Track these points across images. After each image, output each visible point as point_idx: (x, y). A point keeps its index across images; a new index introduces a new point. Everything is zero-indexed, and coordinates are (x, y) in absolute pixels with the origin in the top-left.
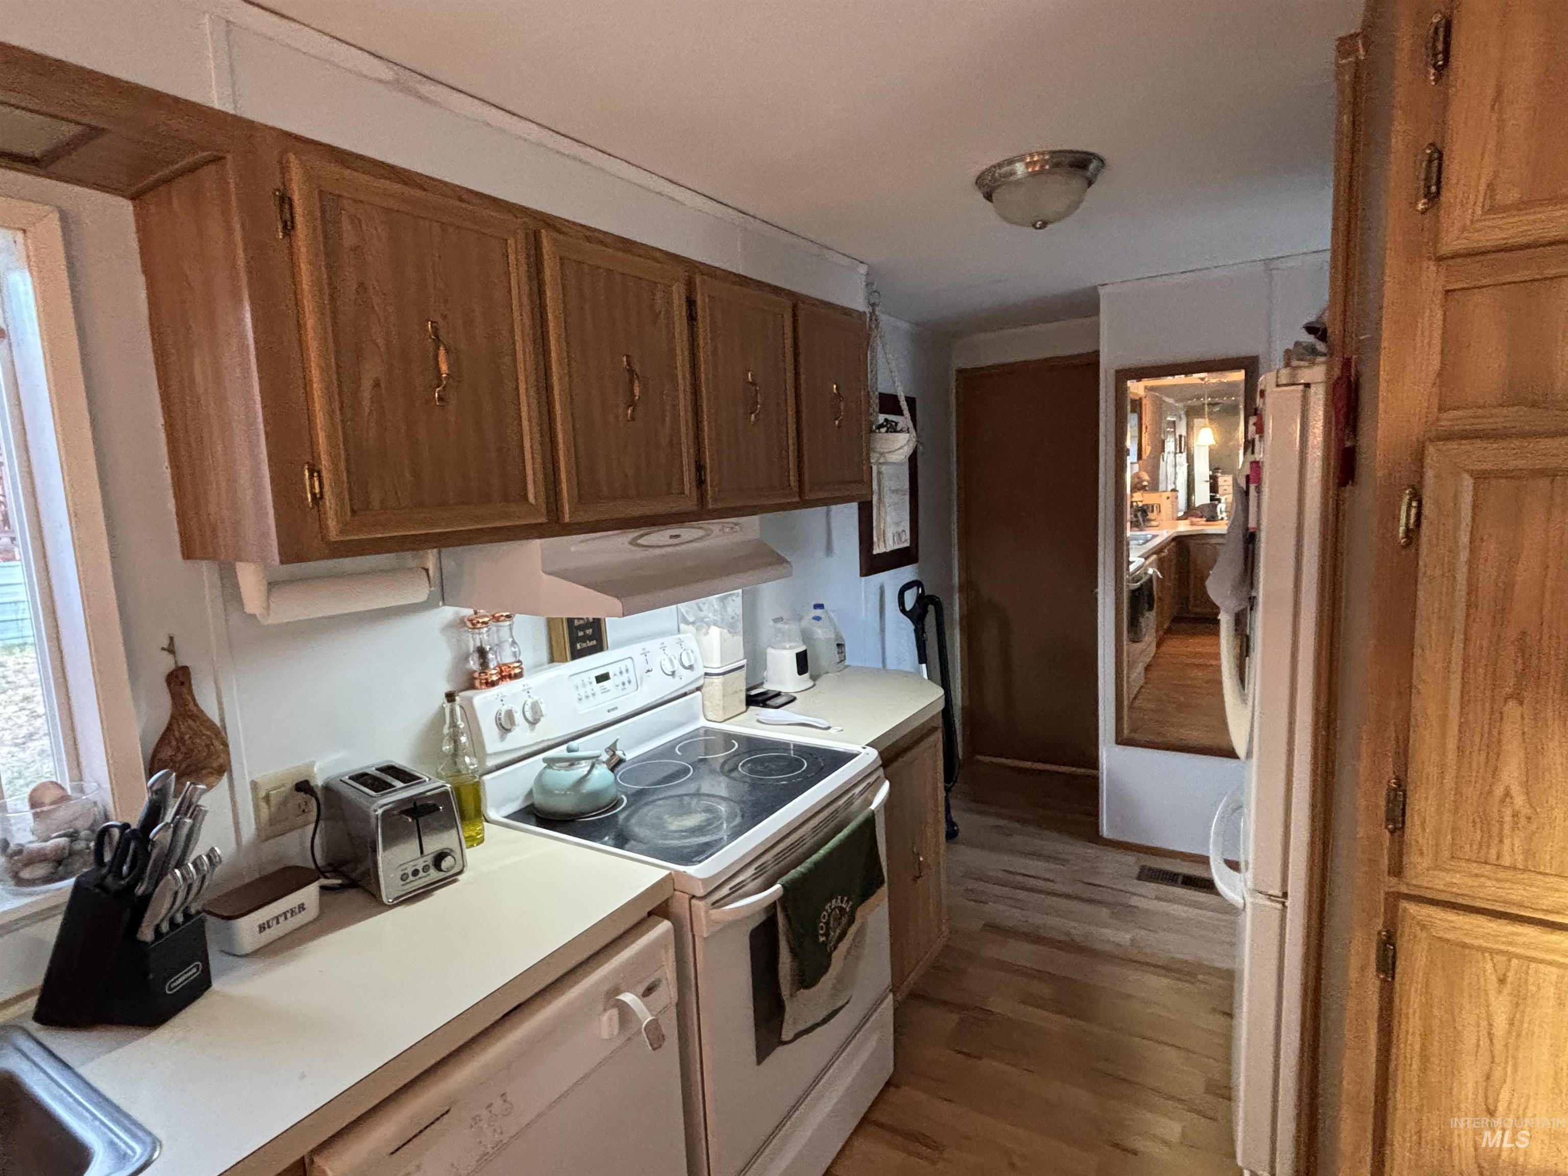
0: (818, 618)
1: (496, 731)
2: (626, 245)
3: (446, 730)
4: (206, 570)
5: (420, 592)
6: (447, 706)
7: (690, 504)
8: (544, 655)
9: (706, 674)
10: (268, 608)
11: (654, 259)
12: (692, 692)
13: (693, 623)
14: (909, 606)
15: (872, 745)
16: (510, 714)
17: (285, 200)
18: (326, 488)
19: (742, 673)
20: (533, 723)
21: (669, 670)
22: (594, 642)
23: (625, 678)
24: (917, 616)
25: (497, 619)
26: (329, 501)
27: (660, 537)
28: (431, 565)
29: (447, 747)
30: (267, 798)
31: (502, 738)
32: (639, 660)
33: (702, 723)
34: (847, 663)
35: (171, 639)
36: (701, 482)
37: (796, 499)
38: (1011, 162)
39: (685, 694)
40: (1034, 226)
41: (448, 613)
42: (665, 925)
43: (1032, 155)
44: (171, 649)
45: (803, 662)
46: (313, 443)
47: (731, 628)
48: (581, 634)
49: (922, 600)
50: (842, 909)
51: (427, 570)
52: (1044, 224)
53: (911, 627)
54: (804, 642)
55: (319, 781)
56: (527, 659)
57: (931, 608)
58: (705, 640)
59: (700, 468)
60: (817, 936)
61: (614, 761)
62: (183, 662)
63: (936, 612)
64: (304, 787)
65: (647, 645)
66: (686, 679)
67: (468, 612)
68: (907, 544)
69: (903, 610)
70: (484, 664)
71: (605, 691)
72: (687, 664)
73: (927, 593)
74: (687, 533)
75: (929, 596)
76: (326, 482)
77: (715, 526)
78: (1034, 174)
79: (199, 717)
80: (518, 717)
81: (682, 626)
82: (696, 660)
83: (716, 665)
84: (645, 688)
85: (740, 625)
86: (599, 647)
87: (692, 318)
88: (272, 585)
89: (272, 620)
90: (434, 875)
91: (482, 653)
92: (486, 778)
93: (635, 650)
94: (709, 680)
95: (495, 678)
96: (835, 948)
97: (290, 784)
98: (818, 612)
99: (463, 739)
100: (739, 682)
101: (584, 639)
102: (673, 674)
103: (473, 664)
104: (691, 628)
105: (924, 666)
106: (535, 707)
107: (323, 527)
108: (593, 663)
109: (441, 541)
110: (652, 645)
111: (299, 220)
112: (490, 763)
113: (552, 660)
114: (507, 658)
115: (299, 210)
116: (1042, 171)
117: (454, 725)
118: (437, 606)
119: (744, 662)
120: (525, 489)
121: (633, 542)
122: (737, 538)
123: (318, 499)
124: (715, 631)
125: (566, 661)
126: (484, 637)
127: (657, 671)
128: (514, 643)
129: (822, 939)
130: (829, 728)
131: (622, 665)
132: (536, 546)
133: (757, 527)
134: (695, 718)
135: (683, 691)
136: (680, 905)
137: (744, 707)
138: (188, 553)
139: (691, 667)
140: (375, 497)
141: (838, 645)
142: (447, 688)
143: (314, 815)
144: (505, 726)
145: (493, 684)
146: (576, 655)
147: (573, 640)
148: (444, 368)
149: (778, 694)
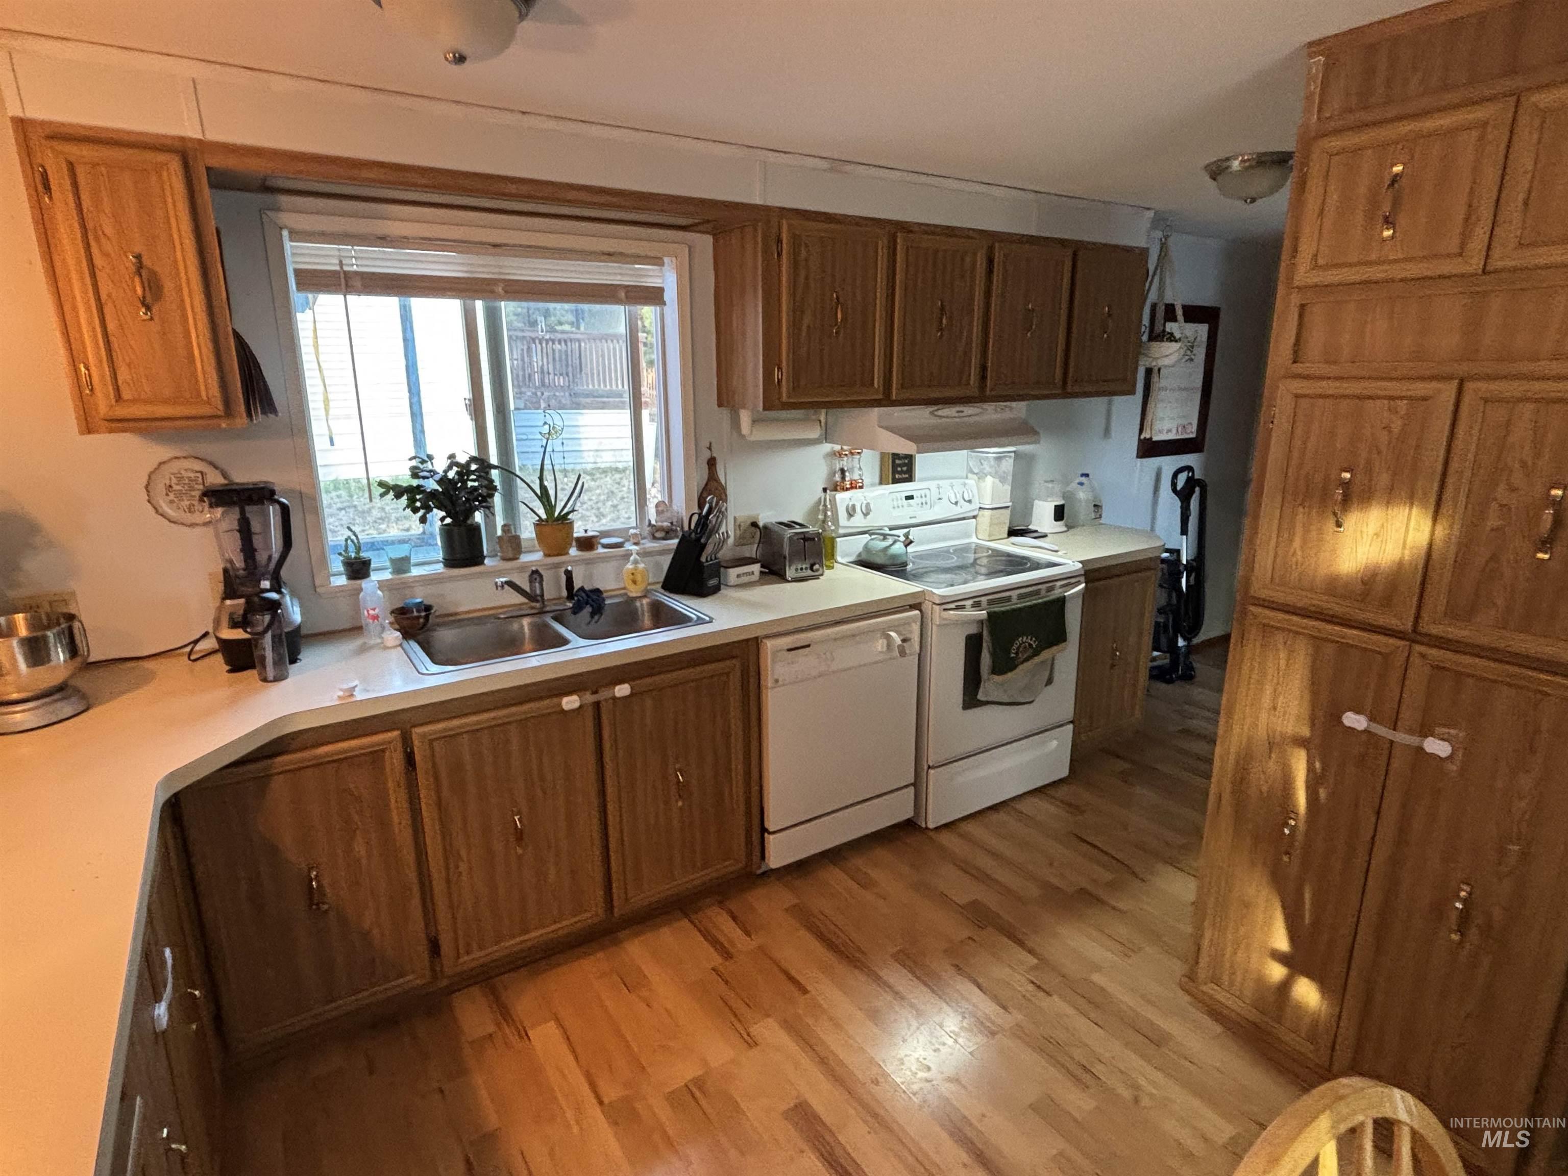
0: (1081, 484)
1: (846, 515)
2: (950, 232)
3: (821, 507)
4: (725, 413)
5: (815, 433)
6: (823, 495)
7: (974, 391)
8: (877, 480)
9: (980, 508)
10: (752, 431)
11: (969, 237)
12: (968, 518)
13: (976, 474)
14: (1179, 486)
15: (1081, 562)
16: (854, 506)
17: (779, 241)
18: (784, 378)
19: (1008, 512)
20: (866, 515)
21: (953, 501)
22: (907, 476)
23: (924, 500)
24: (1184, 495)
25: (852, 454)
26: (784, 382)
27: (950, 411)
28: (822, 419)
29: (821, 517)
30: (740, 526)
31: (849, 519)
32: (934, 490)
33: (974, 539)
34: (1102, 521)
35: (711, 444)
36: (983, 378)
37: (1059, 391)
38: (1228, 159)
39: (964, 519)
40: (1246, 201)
41: (827, 447)
42: (917, 612)
43: (1243, 155)
44: (710, 448)
45: (1059, 513)
46: (780, 355)
47: (1003, 480)
48: (899, 469)
49: (1191, 483)
50: (1030, 645)
51: (820, 422)
52: (1253, 200)
53: (1179, 503)
54: (1064, 498)
55: (761, 524)
56: (867, 481)
57: (1197, 489)
58: (982, 484)
59: (984, 368)
60: (1009, 653)
61: (907, 542)
62: (715, 455)
63: (1201, 493)
64: (754, 524)
65: (941, 482)
66: (964, 509)
67: (837, 447)
68: (1193, 436)
69: (1174, 490)
70: (843, 478)
71: (910, 505)
72: (967, 499)
73: (1196, 477)
74: (968, 410)
75: (1198, 480)
76: (784, 374)
77: (990, 407)
78: (1247, 169)
79: (717, 481)
80: (858, 509)
81: (970, 475)
82: (973, 496)
83: (987, 503)
84: (937, 508)
85: (1010, 478)
86: (910, 479)
87: (990, 271)
88: (754, 422)
89: (753, 438)
90: (809, 573)
91: (843, 471)
92: (838, 540)
93: (933, 485)
94: (982, 512)
95: (848, 486)
96: (1022, 663)
97: (749, 522)
98: (1084, 479)
99: (829, 513)
100: (1005, 517)
101: (899, 473)
102: (956, 503)
103: (838, 477)
104: (975, 477)
105: (1184, 537)
106: (868, 505)
107: (780, 393)
108: (905, 488)
109: (828, 405)
110: (944, 483)
111: (784, 252)
112: (841, 531)
113: (881, 483)
114: (856, 477)
115: (785, 246)
116: (1251, 167)
117: (825, 505)
118: (822, 442)
119: (1010, 504)
120: (873, 380)
121: (932, 413)
122: (1008, 415)
123: (779, 381)
124: (989, 480)
125: (888, 484)
126: (845, 463)
127: (945, 500)
128: (860, 469)
129: (1013, 655)
130: (1056, 551)
131: (923, 492)
132: (876, 412)
133: (1024, 410)
134: (969, 536)
135: (962, 516)
136: (927, 606)
137: (1006, 536)
138: (720, 405)
139: (970, 501)
140: (803, 383)
141: (1095, 506)
142: (824, 486)
143: (757, 540)
144: (851, 512)
145: (847, 489)
146: (895, 481)
147: (894, 472)
148: (839, 316)
149: (1036, 531)
